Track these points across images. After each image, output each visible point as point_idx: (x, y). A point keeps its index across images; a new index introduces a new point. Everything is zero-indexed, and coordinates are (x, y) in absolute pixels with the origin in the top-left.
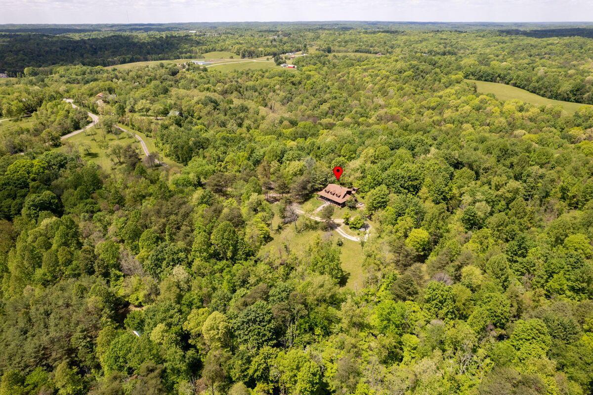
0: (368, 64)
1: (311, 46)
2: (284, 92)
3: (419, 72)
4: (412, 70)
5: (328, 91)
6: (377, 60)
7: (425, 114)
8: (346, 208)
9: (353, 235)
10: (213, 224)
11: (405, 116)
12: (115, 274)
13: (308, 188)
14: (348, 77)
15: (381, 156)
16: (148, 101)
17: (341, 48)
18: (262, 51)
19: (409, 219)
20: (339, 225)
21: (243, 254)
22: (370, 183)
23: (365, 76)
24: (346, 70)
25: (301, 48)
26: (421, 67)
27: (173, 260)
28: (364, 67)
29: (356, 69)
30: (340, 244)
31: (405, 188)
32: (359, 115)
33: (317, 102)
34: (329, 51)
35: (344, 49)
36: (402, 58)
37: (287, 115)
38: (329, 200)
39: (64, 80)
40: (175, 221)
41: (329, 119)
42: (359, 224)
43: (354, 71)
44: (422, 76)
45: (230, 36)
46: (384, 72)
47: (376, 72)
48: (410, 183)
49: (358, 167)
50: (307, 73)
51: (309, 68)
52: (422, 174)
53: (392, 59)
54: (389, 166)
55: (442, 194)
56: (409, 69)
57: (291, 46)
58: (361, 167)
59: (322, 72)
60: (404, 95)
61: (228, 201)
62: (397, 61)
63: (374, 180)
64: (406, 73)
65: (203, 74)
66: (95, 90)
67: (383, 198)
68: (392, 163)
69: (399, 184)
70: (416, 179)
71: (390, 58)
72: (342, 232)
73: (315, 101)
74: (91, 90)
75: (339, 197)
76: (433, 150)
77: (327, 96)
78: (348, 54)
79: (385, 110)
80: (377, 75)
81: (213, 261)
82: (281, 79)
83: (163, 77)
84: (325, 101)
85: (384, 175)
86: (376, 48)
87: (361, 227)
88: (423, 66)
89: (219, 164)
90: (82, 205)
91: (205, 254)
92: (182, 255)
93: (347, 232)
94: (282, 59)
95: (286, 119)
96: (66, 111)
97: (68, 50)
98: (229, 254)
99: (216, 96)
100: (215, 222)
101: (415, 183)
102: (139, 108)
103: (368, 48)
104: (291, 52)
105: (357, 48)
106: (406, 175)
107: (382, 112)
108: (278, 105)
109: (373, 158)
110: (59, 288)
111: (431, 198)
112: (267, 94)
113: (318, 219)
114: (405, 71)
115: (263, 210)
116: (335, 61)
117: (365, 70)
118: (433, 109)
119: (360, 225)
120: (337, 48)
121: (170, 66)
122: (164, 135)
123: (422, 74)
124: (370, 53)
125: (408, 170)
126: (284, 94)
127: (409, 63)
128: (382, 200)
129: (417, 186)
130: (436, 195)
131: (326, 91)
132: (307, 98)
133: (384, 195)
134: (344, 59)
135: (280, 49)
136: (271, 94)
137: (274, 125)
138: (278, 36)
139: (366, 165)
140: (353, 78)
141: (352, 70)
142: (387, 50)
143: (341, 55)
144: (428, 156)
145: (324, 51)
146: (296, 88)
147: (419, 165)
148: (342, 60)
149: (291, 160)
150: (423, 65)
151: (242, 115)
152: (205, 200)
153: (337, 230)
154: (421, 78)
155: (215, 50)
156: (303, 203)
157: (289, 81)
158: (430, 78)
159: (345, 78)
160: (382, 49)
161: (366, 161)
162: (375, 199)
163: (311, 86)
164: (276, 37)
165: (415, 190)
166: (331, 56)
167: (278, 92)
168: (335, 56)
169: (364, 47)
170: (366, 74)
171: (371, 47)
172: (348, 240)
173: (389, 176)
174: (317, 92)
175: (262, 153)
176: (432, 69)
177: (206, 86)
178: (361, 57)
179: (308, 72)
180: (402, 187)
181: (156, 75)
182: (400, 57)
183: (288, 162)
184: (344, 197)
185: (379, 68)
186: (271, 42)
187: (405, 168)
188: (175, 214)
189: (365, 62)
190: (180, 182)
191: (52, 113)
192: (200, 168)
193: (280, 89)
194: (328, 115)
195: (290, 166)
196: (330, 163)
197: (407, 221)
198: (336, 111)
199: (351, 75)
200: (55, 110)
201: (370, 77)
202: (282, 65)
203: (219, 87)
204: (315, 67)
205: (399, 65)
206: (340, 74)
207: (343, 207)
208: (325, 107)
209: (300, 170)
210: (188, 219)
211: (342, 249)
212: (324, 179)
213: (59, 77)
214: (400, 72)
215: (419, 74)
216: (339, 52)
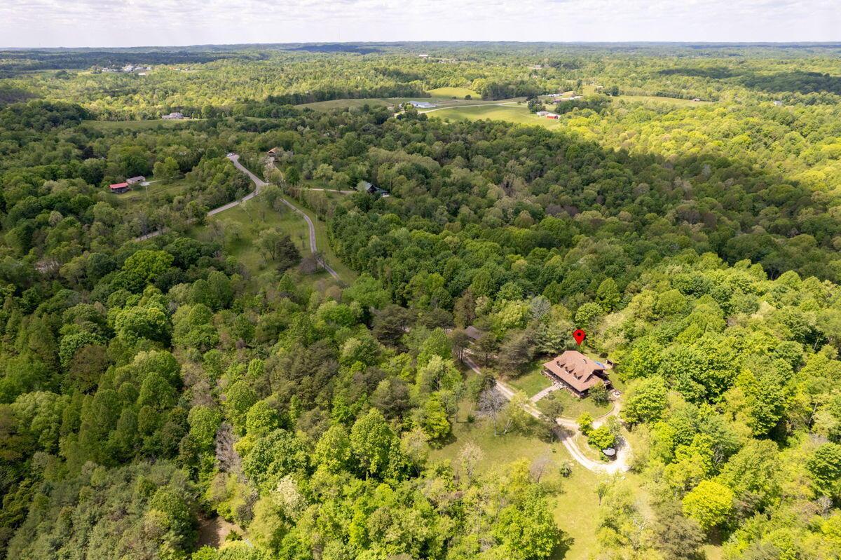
0: (673, 119)
1: (589, 83)
2: (531, 160)
3: (760, 136)
4: (748, 132)
5: (602, 163)
6: (691, 112)
7: (762, 212)
8: (588, 400)
9: (591, 457)
10: (359, 406)
11: (724, 214)
12: (207, 462)
13: (530, 354)
14: (638, 139)
15: (665, 308)
16: (331, 167)
17: (635, 89)
18: (513, 90)
19: (697, 457)
20: (570, 433)
21: (395, 470)
22: (637, 365)
23: (665, 140)
24: (636, 127)
25: (572, 86)
26: (765, 128)
27: (285, 463)
28: (667, 123)
29: (652, 127)
30: (567, 474)
31: (700, 382)
32: (645, 208)
33: (580, 181)
34: (615, 93)
35: (640, 90)
36: (734, 110)
37: (528, 201)
38: (560, 379)
39: (239, 125)
40: (308, 387)
41: (594, 212)
42: (605, 440)
43: (650, 130)
44: (765, 144)
45: (473, 63)
46: (698, 134)
47: (684, 133)
48: (712, 372)
49: (621, 327)
50: (573, 128)
51: (578, 121)
52: (737, 360)
53: (716, 111)
54: (677, 334)
55: (772, 402)
56: (744, 130)
57: (558, 84)
58: (627, 327)
59: (596, 128)
60: (728, 177)
61: (399, 357)
62: (724, 115)
63: (645, 359)
64: (736, 139)
65: (418, 126)
66: (269, 143)
67: (655, 401)
68: (683, 330)
69: (689, 375)
70: (724, 368)
71: (713, 110)
72: (575, 450)
73: (577, 179)
74: (265, 141)
75: (579, 378)
76: (765, 306)
77: (599, 171)
78: (644, 99)
79: (692, 203)
80: (686, 139)
81: (345, 475)
82: (530, 139)
83: (364, 127)
84: (594, 181)
85: (665, 353)
86: (692, 91)
87: (608, 447)
88: (770, 127)
89: (401, 286)
90: (196, 332)
91: (335, 461)
92: (300, 455)
93: (582, 449)
94: (540, 103)
95: (526, 208)
96: (225, 173)
97: (259, 80)
98: (373, 468)
99: (428, 163)
100: (363, 402)
101: (720, 374)
102: (318, 176)
103: (677, 90)
104: (557, 92)
105: (660, 89)
106: (705, 358)
107: (686, 205)
108: (518, 183)
109: (650, 312)
110: (122, 476)
111: (749, 410)
112: (506, 162)
113: (536, 414)
114: (735, 135)
115: (449, 386)
116: (623, 111)
117: (667, 129)
118: (779, 204)
119: (607, 443)
120: (627, 89)
121: (377, 110)
122: (337, 225)
123: (766, 140)
124: (681, 98)
125: (710, 349)
126: (531, 163)
127: (745, 119)
128: (653, 405)
129: (723, 379)
130: (760, 403)
131: (598, 163)
132: (566, 173)
133: (657, 396)
134: (636, 107)
135: (541, 86)
136: (511, 163)
137: (505, 216)
138: (543, 66)
139: (636, 323)
140: (646, 140)
141: (645, 127)
142: (710, 94)
143: (632, 100)
144: (755, 316)
145: (607, 93)
146: (551, 156)
147: (734, 339)
148: (632, 109)
149: (509, 299)
150: (769, 125)
151: (459, 196)
152: (361, 354)
153: (565, 442)
154: (763, 147)
155: (447, 85)
156: (517, 377)
157: (543, 143)
158: (780, 148)
159: (633, 140)
160: (702, 93)
161: (637, 316)
162: (639, 401)
163: (574, 154)
164: (538, 68)
165: (719, 386)
166: (616, 100)
167: (523, 159)
168: (622, 102)
169: (672, 87)
170: (667, 135)
171: (684, 87)
172: (581, 467)
173: (673, 356)
174: (582, 164)
175: (467, 279)
176: (786, 132)
177: (419, 145)
178: (664, 106)
179: (576, 128)
180: (694, 379)
181: (355, 122)
182: (730, 108)
183: (504, 301)
184: (589, 379)
185: (691, 127)
186: (530, 75)
187: (705, 346)
188: (310, 375)
189: (670, 115)
190: (332, 316)
191: (209, 175)
192: (369, 294)
193: (527, 155)
194: (595, 205)
195: (506, 310)
196: (576, 309)
197: (693, 461)
198: (609, 199)
199: (643, 136)
200: (213, 171)
201: (673, 141)
202: (539, 113)
203: (438, 147)
204: (589, 120)
205: (725, 124)
206: (625, 134)
207: (583, 397)
208: (591, 191)
209: (522, 319)
210: (326, 387)
211: (567, 484)
212: (558, 340)
213: (234, 121)
214: (727, 136)
215: (760, 140)
216: (630, 94)
